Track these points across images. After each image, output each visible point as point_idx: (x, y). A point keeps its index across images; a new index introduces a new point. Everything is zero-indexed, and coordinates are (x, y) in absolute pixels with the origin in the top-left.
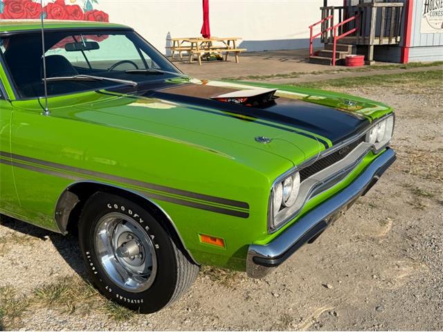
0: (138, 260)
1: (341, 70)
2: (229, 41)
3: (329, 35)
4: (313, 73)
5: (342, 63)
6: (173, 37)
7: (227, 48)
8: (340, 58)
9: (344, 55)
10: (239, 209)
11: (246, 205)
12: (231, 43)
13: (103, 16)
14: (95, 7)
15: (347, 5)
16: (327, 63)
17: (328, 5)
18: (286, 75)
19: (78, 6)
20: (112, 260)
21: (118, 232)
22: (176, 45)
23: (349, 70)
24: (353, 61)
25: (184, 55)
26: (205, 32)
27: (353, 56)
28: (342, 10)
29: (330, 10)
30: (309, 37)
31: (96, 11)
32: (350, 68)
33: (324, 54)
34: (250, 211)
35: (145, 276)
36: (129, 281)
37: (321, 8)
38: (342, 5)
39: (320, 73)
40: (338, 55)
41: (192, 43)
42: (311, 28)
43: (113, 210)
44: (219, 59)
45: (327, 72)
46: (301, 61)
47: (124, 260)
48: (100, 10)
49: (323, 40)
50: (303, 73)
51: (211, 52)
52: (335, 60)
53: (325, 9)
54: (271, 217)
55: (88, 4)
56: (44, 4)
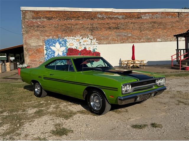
0: (98, 104)
1: (182, 71)
2: (141, 61)
3: (179, 59)
4: (171, 72)
5: (184, 69)
6: (122, 60)
7: (140, 64)
8: (183, 67)
9: (184, 66)
10: (116, 89)
11: (117, 89)
12: (142, 62)
13: (99, 54)
14: (96, 51)
15: (187, 48)
16: (178, 69)
17: (179, 49)
18: (160, 73)
19: (91, 51)
20: (93, 104)
21: (95, 98)
22: (123, 63)
23: (185, 71)
24: (187, 68)
25: (125, 66)
26: (133, 58)
27: (187, 66)
28: (185, 50)
29: (179, 51)
30: (171, 60)
31: (96, 52)
32: (186, 71)
33: (177, 66)
34: (118, 90)
35: (99, 107)
36: (95, 108)
37: (176, 50)
38: (185, 49)
39: (174, 72)
40: (182, 66)
41: (128, 62)
42: (172, 56)
43: (94, 93)
44: (137, 67)
45: (176, 72)
46: (169, 68)
47: (96, 104)
48: (97, 52)
49: (177, 61)
50: (167, 72)
51: (135, 65)
52: (181, 68)
53: (178, 50)
54: (122, 91)
55: (94, 50)
56: (80, 50)
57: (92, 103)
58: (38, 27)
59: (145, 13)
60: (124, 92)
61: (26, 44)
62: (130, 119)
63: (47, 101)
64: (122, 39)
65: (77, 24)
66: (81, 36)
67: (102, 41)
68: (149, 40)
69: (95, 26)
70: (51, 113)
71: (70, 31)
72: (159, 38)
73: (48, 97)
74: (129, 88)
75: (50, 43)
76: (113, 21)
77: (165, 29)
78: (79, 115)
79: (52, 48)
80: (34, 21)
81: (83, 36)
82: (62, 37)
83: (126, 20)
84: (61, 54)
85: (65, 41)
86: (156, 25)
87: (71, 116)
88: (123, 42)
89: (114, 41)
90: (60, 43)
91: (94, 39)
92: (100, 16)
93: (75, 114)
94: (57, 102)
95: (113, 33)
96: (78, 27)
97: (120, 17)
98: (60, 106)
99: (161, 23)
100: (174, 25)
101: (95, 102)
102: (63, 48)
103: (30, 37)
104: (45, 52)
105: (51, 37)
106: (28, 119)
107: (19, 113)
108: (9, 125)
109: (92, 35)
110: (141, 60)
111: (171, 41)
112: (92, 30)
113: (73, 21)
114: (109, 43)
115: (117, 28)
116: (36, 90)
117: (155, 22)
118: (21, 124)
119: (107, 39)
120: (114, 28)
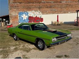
6: (53, 21)
7: (61, 23)
11: (50, 40)
13: (42, 19)
16: (77, 26)
21: (40, 43)
22: (53, 23)
35: (42, 47)
36: (40, 47)
39: (75, 27)
42: (75, 20)
43: (40, 41)
49: (77, 22)
51: (58, 24)
53: (77, 17)
54: (52, 41)
55: (40, 17)
56: (34, 17)
57: (39, 45)
58: (15, 7)
59: (63, 0)
60: (53, 41)
61: (10, 14)
62: (55, 52)
63: (19, 43)
64: (53, 12)
65: (33, 5)
66: (35, 11)
67: (44, 13)
68: (65, 13)
69: (41, 6)
70: (21, 49)
71: (29, 9)
72: (69, 12)
73: (20, 41)
74: (55, 39)
75: (21, 14)
77: (72, 8)
78: (33, 50)
79: (22, 16)
80: (14, 4)
81: (36, 11)
82: (26, 11)
84: (26, 19)
85: (28, 13)
86: (68, 6)
87: (30, 51)
89: (49, 13)
90: (25, 14)
91: (40, 12)
92: (43, 2)
93: (31, 50)
94: (24, 43)
96: (33, 6)
97: (52, 2)
98: (25, 45)
99: (70, 5)
100: (76, 6)
101: (40, 45)
102: (27, 16)
103: (12, 11)
104: (19, 18)
105: (21, 11)
106: (11, 52)
107: (7, 49)
108: (2, 55)
109: (39, 10)
110: (61, 21)
111: (74, 13)
112: (40, 8)
113: (31, 4)
115: (51, 7)
116: (15, 37)
117: (67, 4)
118: (8, 55)
119: (46, 12)
120: (49, 7)
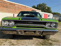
59: (16, 4)
64: (9, 12)
76: (5, 4)
83: (10, 5)
88: (9, 13)
95: (5, 9)
97: (8, 4)
114: (4, 12)
115: (7, 7)
